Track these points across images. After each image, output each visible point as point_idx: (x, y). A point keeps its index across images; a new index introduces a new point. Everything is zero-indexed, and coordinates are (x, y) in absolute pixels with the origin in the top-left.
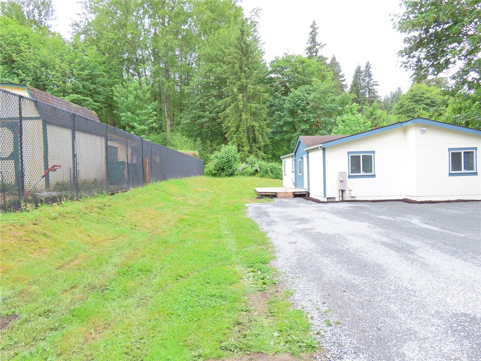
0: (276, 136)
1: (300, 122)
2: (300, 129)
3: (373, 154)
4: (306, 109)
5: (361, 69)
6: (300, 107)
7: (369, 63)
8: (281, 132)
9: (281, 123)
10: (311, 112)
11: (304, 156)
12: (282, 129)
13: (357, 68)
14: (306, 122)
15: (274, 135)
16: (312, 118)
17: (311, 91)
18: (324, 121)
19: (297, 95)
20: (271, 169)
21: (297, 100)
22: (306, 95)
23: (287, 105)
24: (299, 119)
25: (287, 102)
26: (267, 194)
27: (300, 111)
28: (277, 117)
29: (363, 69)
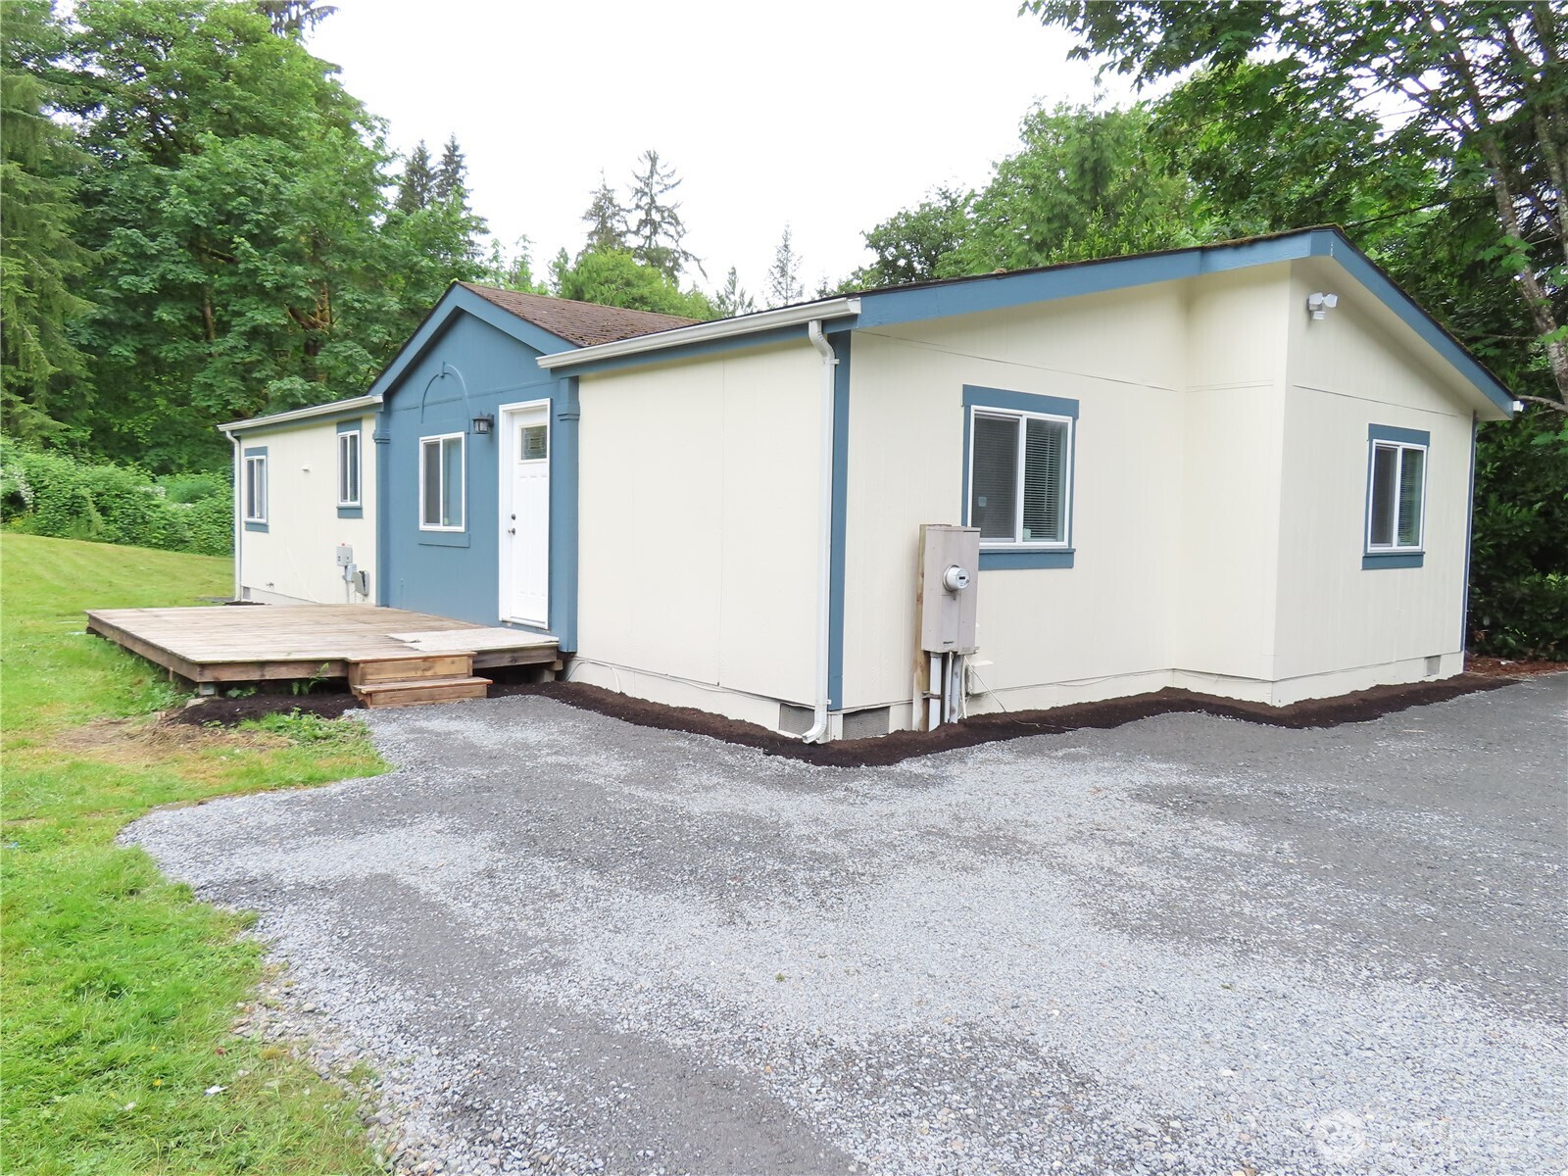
0: (117, 342)
1: (241, 291)
2: (240, 326)
3: (1068, 420)
4: (275, 241)
5: (430, 164)
6: (246, 227)
7: (455, 148)
8: (138, 328)
9: (147, 286)
10: (295, 256)
11: (502, 408)
12: (149, 314)
13: (414, 158)
14: (270, 297)
15: (105, 338)
16: (301, 284)
17: (291, 165)
18: (356, 305)
19: (230, 168)
20: (99, 495)
21: (229, 189)
22: (273, 177)
23: (176, 204)
24: (234, 280)
25: (179, 194)
26: (271, 674)
27: (248, 245)
28: (125, 254)
29: (435, 163)
